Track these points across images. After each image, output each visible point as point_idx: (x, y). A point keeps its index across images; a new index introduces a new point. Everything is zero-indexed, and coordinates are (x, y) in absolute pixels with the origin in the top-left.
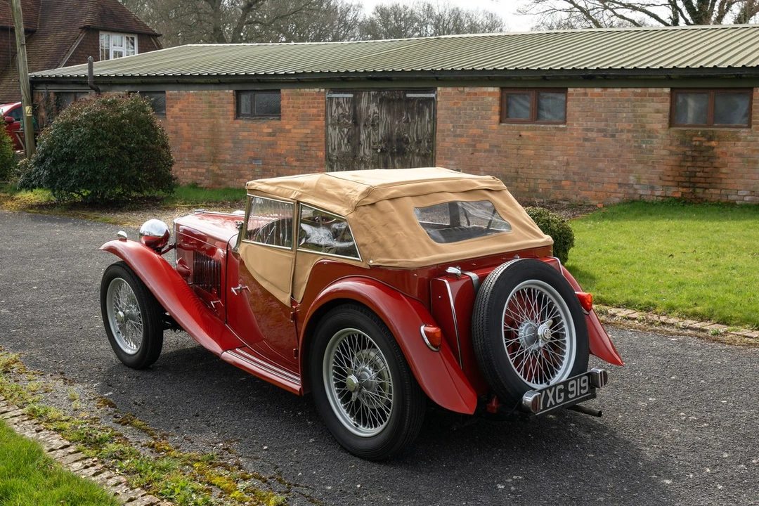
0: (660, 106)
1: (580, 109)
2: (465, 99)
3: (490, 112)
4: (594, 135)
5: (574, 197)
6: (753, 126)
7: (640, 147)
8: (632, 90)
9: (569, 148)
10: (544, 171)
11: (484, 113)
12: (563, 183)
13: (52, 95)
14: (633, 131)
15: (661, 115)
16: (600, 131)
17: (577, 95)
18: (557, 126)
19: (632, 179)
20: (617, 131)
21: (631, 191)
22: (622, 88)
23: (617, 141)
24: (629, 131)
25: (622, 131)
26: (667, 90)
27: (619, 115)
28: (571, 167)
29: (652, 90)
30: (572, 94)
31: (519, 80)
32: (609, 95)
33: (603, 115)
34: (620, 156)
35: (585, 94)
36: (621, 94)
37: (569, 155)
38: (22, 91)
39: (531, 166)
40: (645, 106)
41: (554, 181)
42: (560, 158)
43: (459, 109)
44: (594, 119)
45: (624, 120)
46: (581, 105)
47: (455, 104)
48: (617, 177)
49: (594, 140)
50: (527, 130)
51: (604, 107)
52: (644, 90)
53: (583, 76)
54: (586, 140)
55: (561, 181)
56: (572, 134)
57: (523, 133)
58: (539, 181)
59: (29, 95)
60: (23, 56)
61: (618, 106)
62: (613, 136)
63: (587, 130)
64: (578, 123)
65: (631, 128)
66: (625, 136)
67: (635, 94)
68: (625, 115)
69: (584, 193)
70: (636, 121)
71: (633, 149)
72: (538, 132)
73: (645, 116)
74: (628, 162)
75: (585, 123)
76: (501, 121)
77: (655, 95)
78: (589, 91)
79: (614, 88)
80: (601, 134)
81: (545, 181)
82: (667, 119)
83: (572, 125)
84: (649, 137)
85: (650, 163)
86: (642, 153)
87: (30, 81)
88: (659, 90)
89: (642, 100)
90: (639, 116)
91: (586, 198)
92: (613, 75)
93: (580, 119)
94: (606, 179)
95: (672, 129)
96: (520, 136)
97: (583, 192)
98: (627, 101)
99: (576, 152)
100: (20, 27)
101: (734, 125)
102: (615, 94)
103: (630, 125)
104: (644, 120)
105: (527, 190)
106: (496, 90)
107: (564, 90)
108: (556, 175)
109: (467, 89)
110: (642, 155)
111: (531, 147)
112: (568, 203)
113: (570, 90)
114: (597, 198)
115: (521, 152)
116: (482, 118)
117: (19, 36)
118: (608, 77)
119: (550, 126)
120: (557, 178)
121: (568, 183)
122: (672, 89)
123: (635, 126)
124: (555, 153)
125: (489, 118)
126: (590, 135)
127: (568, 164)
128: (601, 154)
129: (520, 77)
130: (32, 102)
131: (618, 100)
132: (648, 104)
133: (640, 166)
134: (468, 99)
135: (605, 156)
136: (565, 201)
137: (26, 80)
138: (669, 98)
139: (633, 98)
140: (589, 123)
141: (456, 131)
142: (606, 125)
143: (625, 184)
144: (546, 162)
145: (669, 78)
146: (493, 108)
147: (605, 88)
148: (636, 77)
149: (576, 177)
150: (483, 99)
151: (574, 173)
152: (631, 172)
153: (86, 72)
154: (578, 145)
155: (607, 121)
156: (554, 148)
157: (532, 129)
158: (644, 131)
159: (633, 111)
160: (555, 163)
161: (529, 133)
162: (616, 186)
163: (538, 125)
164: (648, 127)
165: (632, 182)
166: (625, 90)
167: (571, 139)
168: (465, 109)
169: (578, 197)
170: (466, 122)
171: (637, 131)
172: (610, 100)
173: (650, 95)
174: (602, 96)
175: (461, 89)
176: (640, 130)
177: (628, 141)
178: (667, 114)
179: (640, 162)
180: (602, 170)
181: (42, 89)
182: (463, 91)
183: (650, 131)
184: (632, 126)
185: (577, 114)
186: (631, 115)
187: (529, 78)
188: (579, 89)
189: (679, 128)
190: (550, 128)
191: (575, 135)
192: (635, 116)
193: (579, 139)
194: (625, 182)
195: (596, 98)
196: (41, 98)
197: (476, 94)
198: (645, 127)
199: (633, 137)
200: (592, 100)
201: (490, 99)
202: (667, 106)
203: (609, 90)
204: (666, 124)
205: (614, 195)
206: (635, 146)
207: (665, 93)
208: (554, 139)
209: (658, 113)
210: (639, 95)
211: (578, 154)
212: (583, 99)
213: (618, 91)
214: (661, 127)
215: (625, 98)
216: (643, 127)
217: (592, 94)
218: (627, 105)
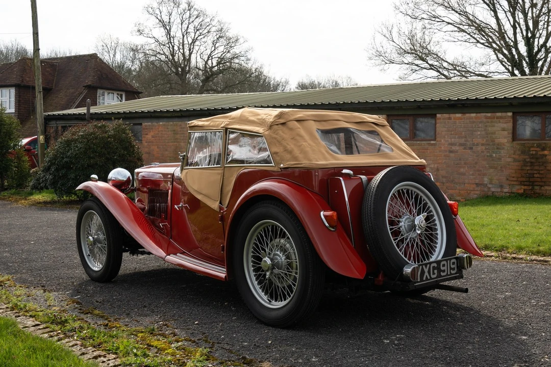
0: (505, 126)
1: (446, 129)
4: (457, 148)
7: (491, 156)
8: (484, 114)
9: (438, 158)
13: (60, 128)
14: (486, 144)
15: (506, 132)
16: (461, 145)
18: (429, 142)
19: (486, 180)
20: (474, 144)
21: (486, 189)
22: (476, 113)
23: (474, 152)
24: (483, 145)
25: (477, 145)
26: (510, 114)
27: (474, 133)
28: (440, 172)
29: (499, 114)
30: (440, 118)
31: (400, 108)
32: (467, 119)
33: (463, 133)
34: (476, 163)
35: (450, 118)
36: (476, 118)
37: (439, 163)
38: (38, 125)
40: (494, 126)
42: (432, 166)
44: (457, 136)
45: (479, 137)
46: (447, 127)
48: (475, 179)
49: (457, 152)
51: (464, 127)
52: (493, 114)
53: (447, 105)
54: (451, 152)
56: (441, 147)
59: (43, 128)
60: (40, 99)
61: (474, 126)
62: (471, 148)
63: (452, 144)
64: (444, 141)
66: (480, 148)
67: (487, 118)
68: (479, 133)
69: (450, 191)
70: (487, 137)
73: (495, 133)
74: (483, 167)
75: (450, 140)
77: (501, 118)
78: (452, 116)
79: (470, 113)
80: (462, 148)
82: (511, 135)
83: (441, 141)
84: (498, 148)
85: (499, 168)
86: (493, 160)
87: (44, 118)
88: (504, 114)
89: (492, 122)
90: (490, 134)
91: (452, 195)
92: (470, 104)
93: (446, 136)
94: (467, 181)
95: (515, 142)
98: (481, 122)
100: (39, 79)
102: (472, 118)
103: (483, 140)
104: (494, 136)
107: (434, 116)
110: (492, 162)
113: (438, 116)
114: (460, 195)
117: (38, 85)
118: (466, 105)
119: (424, 142)
122: (514, 113)
123: (487, 140)
126: (453, 148)
127: (438, 170)
128: (463, 162)
129: (401, 107)
130: (45, 133)
131: (474, 122)
132: (496, 125)
133: (492, 170)
135: (465, 164)
137: (41, 117)
138: (511, 120)
139: (485, 120)
140: (453, 139)
142: (466, 141)
143: (481, 184)
145: (511, 105)
147: (464, 113)
148: (487, 105)
149: (444, 180)
151: (443, 177)
152: (485, 175)
153: (85, 111)
154: (445, 156)
155: (466, 138)
156: (428, 158)
158: (494, 145)
159: (485, 130)
162: (475, 186)
163: (415, 142)
164: (497, 141)
165: (486, 183)
166: (479, 115)
167: (440, 151)
171: (489, 144)
172: (468, 122)
173: (498, 118)
174: (462, 119)
176: (491, 143)
177: (483, 152)
178: (511, 131)
179: (491, 167)
180: (464, 174)
181: (53, 124)
183: (498, 145)
184: (485, 141)
185: (444, 133)
186: (483, 133)
187: (408, 107)
188: (445, 115)
189: (520, 142)
190: (424, 144)
191: (443, 149)
192: (487, 134)
193: (446, 151)
194: (481, 182)
195: (457, 121)
196: (52, 131)
198: (494, 142)
199: (486, 149)
200: (455, 123)
202: (510, 125)
203: (467, 115)
204: (510, 139)
205: (473, 192)
206: (487, 156)
207: (508, 116)
208: (427, 152)
209: (504, 131)
210: (489, 118)
211: (445, 162)
212: (448, 122)
213: (473, 115)
214: (506, 141)
215: (479, 120)
216: (493, 141)
217: (454, 118)
218: (480, 125)
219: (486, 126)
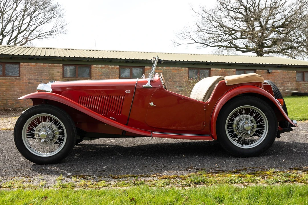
0: (59, 70)
1: (26, 71)
4: (33, 81)
5: (25, 106)
6: (92, 78)
8: (48, 64)
9: (22, 87)
10: (11, 96)
12: (20, 100)
15: (60, 74)
16: (35, 79)
17: (24, 65)
18: (16, 78)
20: (42, 79)
25: (44, 80)
26: (61, 65)
27: (43, 73)
29: (56, 65)
30: (23, 65)
32: (38, 66)
33: (36, 73)
35: (28, 65)
36: (43, 66)
37: (22, 89)
39: (4, 95)
40: (53, 70)
41: (16, 100)
42: (18, 91)
44: (33, 75)
45: (45, 76)
46: (27, 70)
49: (33, 83)
51: (37, 70)
52: (53, 64)
53: (28, 58)
54: (29, 83)
58: (9, 100)
61: (42, 70)
63: (30, 79)
64: (25, 76)
67: (49, 66)
68: (45, 74)
70: (50, 76)
72: (7, 80)
73: (54, 74)
75: (29, 77)
77: (57, 66)
78: (30, 64)
79: (40, 63)
80: (36, 81)
81: (11, 100)
82: (62, 75)
83: (23, 77)
88: (58, 65)
89: (52, 68)
90: (51, 74)
92: (42, 58)
93: (26, 75)
95: (64, 79)
97: (29, 104)
98: (46, 68)
99: (25, 88)
101: (85, 77)
102: (41, 66)
104: (53, 75)
105: (3, 104)
108: (16, 98)
111: (4, 86)
112: (23, 109)
113: (21, 63)
118: (39, 59)
119: (13, 78)
121: (22, 100)
122: (63, 64)
123: (49, 78)
124: (16, 89)
126: (31, 81)
127: (22, 93)
131: (42, 68)
136: (21, 108)
138: (62, 68)
140: (30, 77)
142: (38, 77)
144: (11, 93)
145: (63, 60)
147: (37, 63)
148: (51, 59)
154: (26, 85)
155: (38, 76)
156: (15, 86)
157: (4, 79)
159: (49, 72)
160: (16, 93)
161: (3, 81)
163: (7, 78)
166: (45, 64)
167: (23, 83)
169: (27, 106)
172: (39, 68)
173: (55, 66)
174: (35, 66)
178: (62, 73)
184: (48, 78)
185: (25, 73)
187: (4, 58)
188: (25, 63)
189: (67, 79)
191: (24, 81)
193: (27, 83)
195: (33, 67)
198: (53, 78)
200: (31, 68)
202: (62, 70)
204: (62, 77)
207: (61, 66)
208: (15, 83)
209: (58, 73)
210: (51, 66)
212: (27, 67)
213: (42, 64)
214: (60, 78)
217: (31, 66)
218: (46, 70)
219: (49, 70)
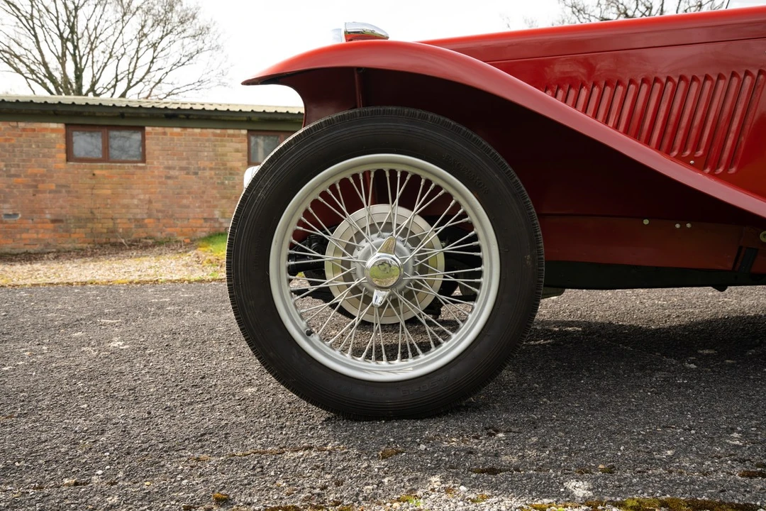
0: (239, 146)
1: (160, 148)
2: (20, 136)
3: (54, 150)
4: (176, 173)
5: (159, 235)
7: (223, 183)
8: (212, 130)
9: (150, 186)
10: (124, 211)
11: (46, 150)
12: (146, 221)
14: (215, 169)
15: (240, 154)
16: (182, 169)
17: (156, 134)
18: (135, 164)
19: (217, 214)
20: (199, 168)
21: (217, 225)
22: (202, 128)
23: (200, 178)
24: (211, 169)
25: (204, 169)
26: (244, 132)
27: (199, 153)
28: (154, 204)
29: (231, 132)
30: (151, 133)
32: (189, 135)
33: (184, 154)
34: (204, 192)
35: (165, 134)
36: (201, 134)
37: (151, 193)
39: (109, 206)
40: (225, 146)
41: (136, 220)
42: (142, 197)
43: (13, 146)
44: (175, 158)
45: (205, 159)
46: (161, 144)
47: (6, 140)
48: (202, 212)
49: (176, 178)
50: (102, 168)
51: (186, 146)
52: (223, 131)
54: (169, 178)
55: (143, 219)
56: (153, 172)
57: (97, 172)
58: (119, 221)
61: (199, 145)
62: (196, 174)
63: (169, 168)
64: (158, 161)
65: (213, 165)
66: (207, 173)
67: (215, 135)
68: (206, 154)
69: (169, 230)
70: (217, 159)
71: (216, 185)
72: (114, 171)
73: (226, 155)
74: (212, 197)
75: (165, 162)
76: (68, 160)
77: (233, 136)
78: (168, 130)
79: (193, 128)
80: (183, 173)
81: (125, 221)
82: (246, 158)
83: (152, 163)
84: (231, 174)
85: (233, 198)
86: (225, 189)
88: (237, 132)
89: (222, 141)
90: (220, 155)
91: (172, 235)
92: (197, 115)
93: (161, 157)
94: (191, 216)
96: (94, 175)
98: (207, 141)
99: (159, 190)
102: (195, 134)
103: (212, 163)
104: (225, 158)
105: (105, 231)
106: (61, 126)
107: (142, 129)
108: (138, 214)
109: (21, 125)
110: (225, 191)
111: (108, 186)
112: (153, 241)
113: (148, 129)
114: (183, 234)
115: (95, 191)
116: (44, 156)
118: (191, 117)
120: (139, 217)
121: (151, 220)
122: (249, 131)
123: (216, 164)
124: (135, 192)
125: (54, 156)
126: (172, 173)
127: (150, 202)
128: (185, 192)
129: (94, 113)
131: (198, 140)
132: (227, 144)
133: (224, 201)
134: (24, 136)
135: (189, 193)
136: (150, 239)
138: (246, 139)
139: (213, 138)
140: (170, 162)
141: (10, 170)
142: (189, 164)
143: (211, 219)
144: (126, 201)
145: (249, 120)
146: (58, 146)
147: (185, 128)
148: (220, 118)
149: (160, 215)
150: (44, 135)
151: (158, 211)
152: (215, 206)
154: (160, 183)
155: (188, 159)
156: (134, 186)
157: (107, 168)
158: (225, 169)
159: (214, 151)
160: (136, 202)
161: (105, 172)
162: (203, 221)
163: (113, 164)
164: (229, 165)
165: (217, 216)
166: (205, 131)
167: (153, 177)
168: (21, 146)
169: (163, 233)
170: (24, 160)
171: (219, 169)
172: (191, 139)
173: (229, 136)
174: (182, 135)
175: (14, 124)
176: (222, 168)
177: (211, 178)
178: (246, 153)
179: (223, 197)
180: (188, 207)
182: (17, 127)
183: (231, 169)
184: (214, 163)
185: (157, 153)
186: (212, 154)
187: (105, 114)
188: (157, 128)
190: (128, 166)
191: (156, 173)
192: (216, 155)
193: (161, 177)
194: (211, 217)
195: (175, 137)
197: (34, 130)
198: (226, 165)
199: (216, 174)
200: (172, 140)
201: (54, 135)
202: (245, 145)
203: (189, 130)
204: (246, 162)
205: (199, 230)
206: (218, 183)
207: (242, 135)
208: (133, 178)
209: (237, 152)
210: (218, 135)
211: (160, 191)
212: (162, 138)
213: (197, 131)
214: (241, 165)
215: (206, 138)
216: (224, 164)
217: (171, 134)
218: (207, 144)
219: (215, 146)
